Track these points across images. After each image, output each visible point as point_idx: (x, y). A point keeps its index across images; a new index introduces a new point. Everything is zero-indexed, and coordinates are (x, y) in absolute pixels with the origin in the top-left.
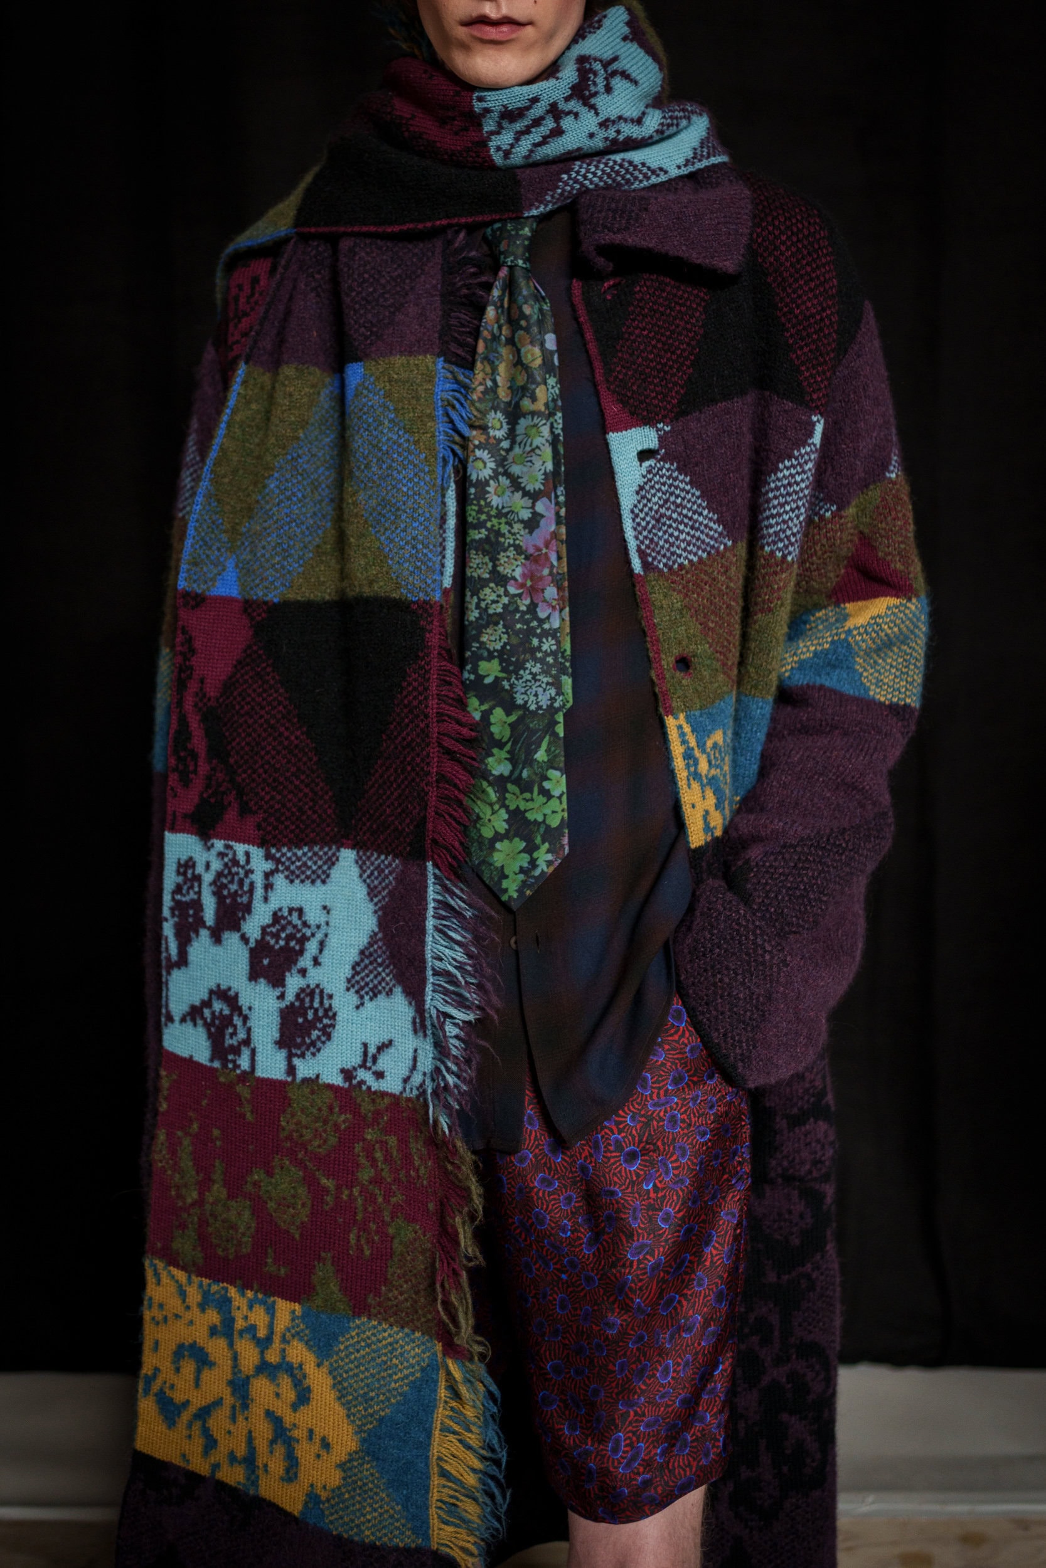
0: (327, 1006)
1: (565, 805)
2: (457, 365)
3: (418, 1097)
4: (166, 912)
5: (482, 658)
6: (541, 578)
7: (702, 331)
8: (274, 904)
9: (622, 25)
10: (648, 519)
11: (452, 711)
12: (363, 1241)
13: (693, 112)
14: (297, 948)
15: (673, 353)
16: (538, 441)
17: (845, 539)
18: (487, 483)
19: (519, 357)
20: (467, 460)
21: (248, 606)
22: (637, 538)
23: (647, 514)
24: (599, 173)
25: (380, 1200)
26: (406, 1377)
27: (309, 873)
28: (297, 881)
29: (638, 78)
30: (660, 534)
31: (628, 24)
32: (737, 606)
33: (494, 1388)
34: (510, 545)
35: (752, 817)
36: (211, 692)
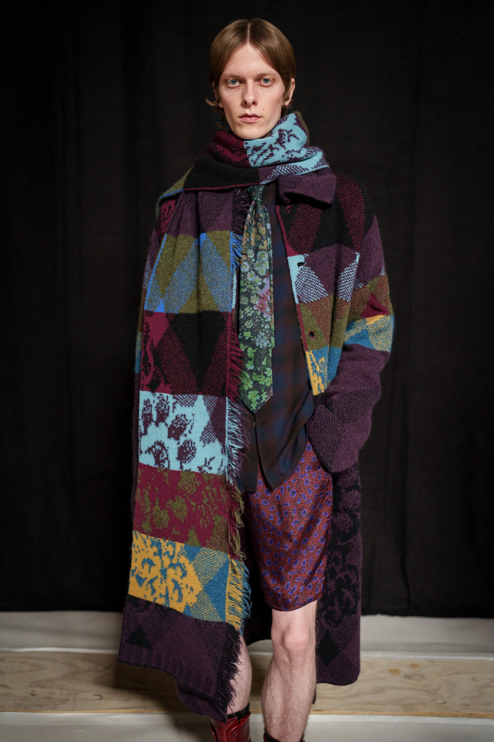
0: (193, 446)
1: (272, 379)
2: (238, 234)
3: (223, 475)
4: (140, 417)
5: (245, 331)
6: (265, 305)
7: (319, 223)
8: (176, 413)
9: (294, 119)
10: (301, 285)
11: (235, 348)
12: (205, 523)
13: (317, 150)
14: (184, 427)
15: (310, 230)
16: (264, 259)
17: (366, 295)
18: (247, 273)
19: (258, 231)
20: (240, 266)
21: (167, 315)
22: (297, 292)
23: (300, 284)
24: (286, 169)
25: (210, 509)
26: (218, 566)
27: (187, 403)
28: (184, 406)
29: (299, 137)
30: (305, 291)
31: (296, 119)
32: (330, 316)
33: (247, 570)
34: (254, 294)
35: (334, 386)
36: (155, 344)
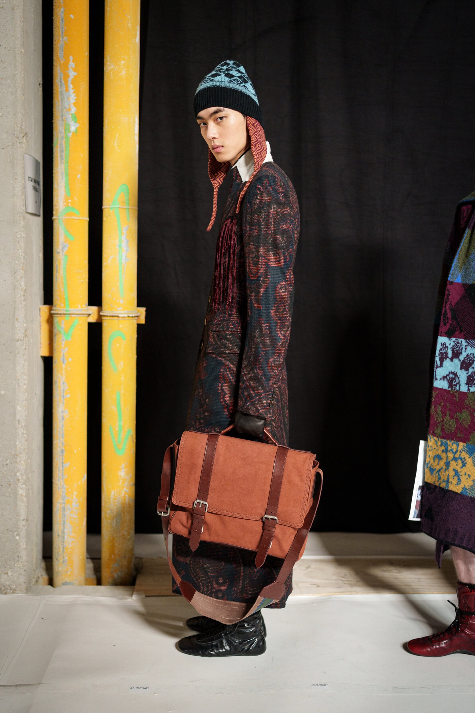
4: (437, 354)
8: (467, 352)
14: (472, 362)
28: (473, 348)
36: (453, 304)
